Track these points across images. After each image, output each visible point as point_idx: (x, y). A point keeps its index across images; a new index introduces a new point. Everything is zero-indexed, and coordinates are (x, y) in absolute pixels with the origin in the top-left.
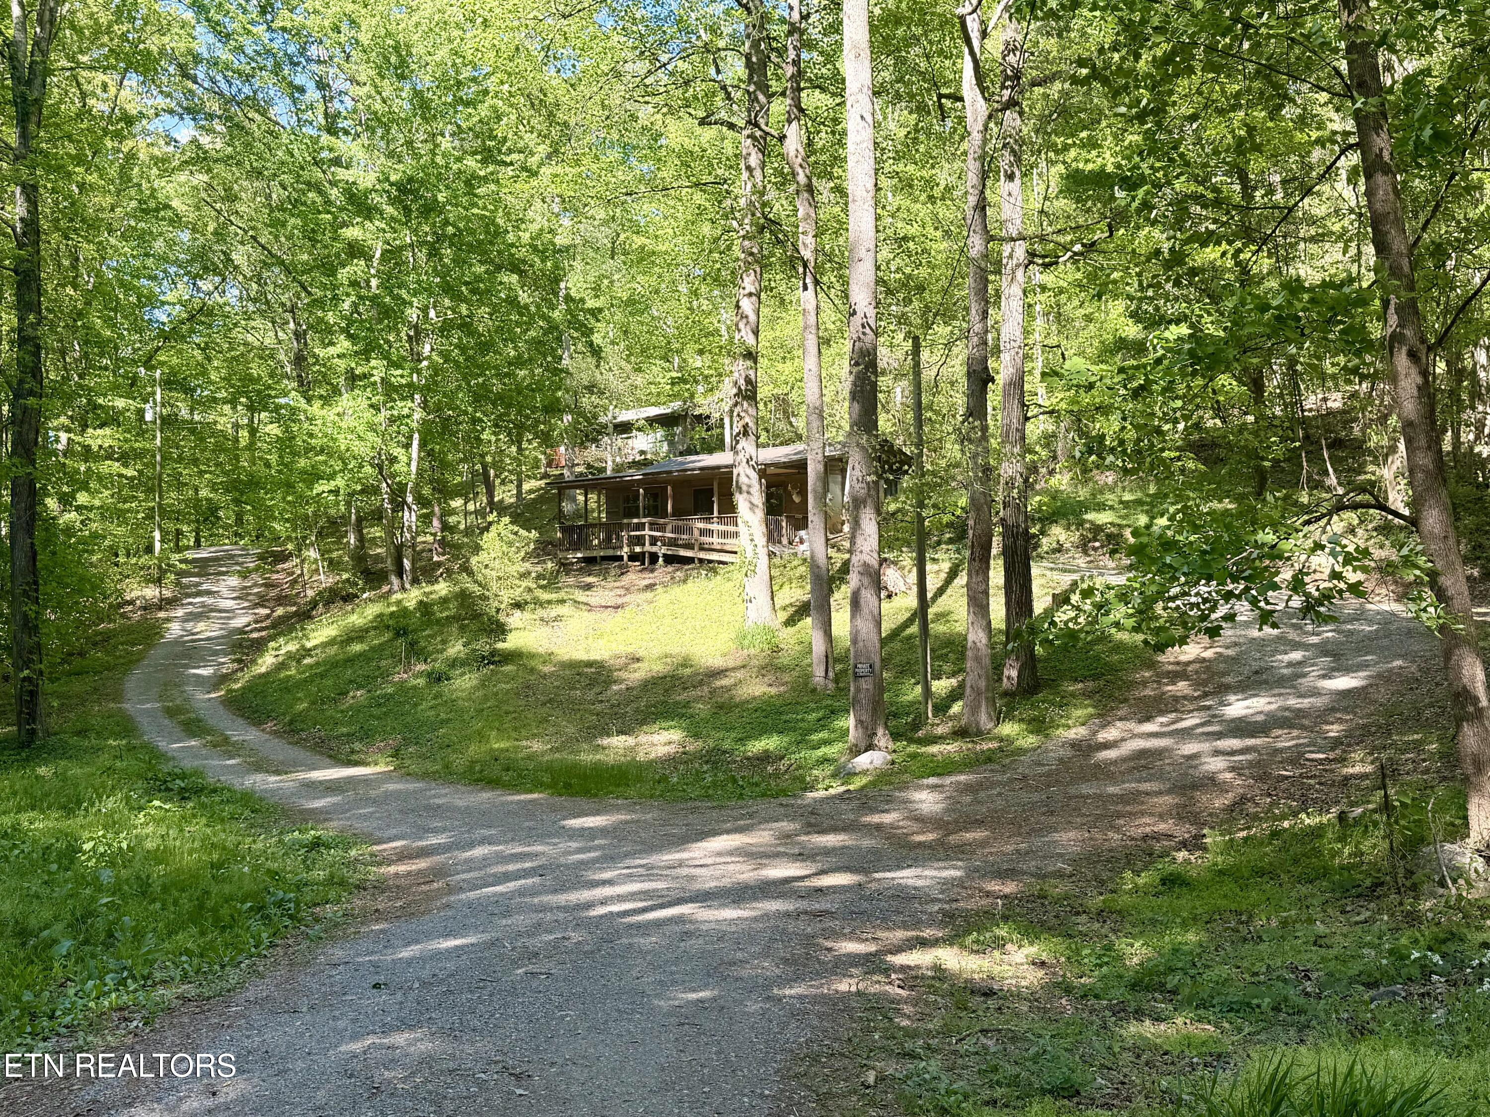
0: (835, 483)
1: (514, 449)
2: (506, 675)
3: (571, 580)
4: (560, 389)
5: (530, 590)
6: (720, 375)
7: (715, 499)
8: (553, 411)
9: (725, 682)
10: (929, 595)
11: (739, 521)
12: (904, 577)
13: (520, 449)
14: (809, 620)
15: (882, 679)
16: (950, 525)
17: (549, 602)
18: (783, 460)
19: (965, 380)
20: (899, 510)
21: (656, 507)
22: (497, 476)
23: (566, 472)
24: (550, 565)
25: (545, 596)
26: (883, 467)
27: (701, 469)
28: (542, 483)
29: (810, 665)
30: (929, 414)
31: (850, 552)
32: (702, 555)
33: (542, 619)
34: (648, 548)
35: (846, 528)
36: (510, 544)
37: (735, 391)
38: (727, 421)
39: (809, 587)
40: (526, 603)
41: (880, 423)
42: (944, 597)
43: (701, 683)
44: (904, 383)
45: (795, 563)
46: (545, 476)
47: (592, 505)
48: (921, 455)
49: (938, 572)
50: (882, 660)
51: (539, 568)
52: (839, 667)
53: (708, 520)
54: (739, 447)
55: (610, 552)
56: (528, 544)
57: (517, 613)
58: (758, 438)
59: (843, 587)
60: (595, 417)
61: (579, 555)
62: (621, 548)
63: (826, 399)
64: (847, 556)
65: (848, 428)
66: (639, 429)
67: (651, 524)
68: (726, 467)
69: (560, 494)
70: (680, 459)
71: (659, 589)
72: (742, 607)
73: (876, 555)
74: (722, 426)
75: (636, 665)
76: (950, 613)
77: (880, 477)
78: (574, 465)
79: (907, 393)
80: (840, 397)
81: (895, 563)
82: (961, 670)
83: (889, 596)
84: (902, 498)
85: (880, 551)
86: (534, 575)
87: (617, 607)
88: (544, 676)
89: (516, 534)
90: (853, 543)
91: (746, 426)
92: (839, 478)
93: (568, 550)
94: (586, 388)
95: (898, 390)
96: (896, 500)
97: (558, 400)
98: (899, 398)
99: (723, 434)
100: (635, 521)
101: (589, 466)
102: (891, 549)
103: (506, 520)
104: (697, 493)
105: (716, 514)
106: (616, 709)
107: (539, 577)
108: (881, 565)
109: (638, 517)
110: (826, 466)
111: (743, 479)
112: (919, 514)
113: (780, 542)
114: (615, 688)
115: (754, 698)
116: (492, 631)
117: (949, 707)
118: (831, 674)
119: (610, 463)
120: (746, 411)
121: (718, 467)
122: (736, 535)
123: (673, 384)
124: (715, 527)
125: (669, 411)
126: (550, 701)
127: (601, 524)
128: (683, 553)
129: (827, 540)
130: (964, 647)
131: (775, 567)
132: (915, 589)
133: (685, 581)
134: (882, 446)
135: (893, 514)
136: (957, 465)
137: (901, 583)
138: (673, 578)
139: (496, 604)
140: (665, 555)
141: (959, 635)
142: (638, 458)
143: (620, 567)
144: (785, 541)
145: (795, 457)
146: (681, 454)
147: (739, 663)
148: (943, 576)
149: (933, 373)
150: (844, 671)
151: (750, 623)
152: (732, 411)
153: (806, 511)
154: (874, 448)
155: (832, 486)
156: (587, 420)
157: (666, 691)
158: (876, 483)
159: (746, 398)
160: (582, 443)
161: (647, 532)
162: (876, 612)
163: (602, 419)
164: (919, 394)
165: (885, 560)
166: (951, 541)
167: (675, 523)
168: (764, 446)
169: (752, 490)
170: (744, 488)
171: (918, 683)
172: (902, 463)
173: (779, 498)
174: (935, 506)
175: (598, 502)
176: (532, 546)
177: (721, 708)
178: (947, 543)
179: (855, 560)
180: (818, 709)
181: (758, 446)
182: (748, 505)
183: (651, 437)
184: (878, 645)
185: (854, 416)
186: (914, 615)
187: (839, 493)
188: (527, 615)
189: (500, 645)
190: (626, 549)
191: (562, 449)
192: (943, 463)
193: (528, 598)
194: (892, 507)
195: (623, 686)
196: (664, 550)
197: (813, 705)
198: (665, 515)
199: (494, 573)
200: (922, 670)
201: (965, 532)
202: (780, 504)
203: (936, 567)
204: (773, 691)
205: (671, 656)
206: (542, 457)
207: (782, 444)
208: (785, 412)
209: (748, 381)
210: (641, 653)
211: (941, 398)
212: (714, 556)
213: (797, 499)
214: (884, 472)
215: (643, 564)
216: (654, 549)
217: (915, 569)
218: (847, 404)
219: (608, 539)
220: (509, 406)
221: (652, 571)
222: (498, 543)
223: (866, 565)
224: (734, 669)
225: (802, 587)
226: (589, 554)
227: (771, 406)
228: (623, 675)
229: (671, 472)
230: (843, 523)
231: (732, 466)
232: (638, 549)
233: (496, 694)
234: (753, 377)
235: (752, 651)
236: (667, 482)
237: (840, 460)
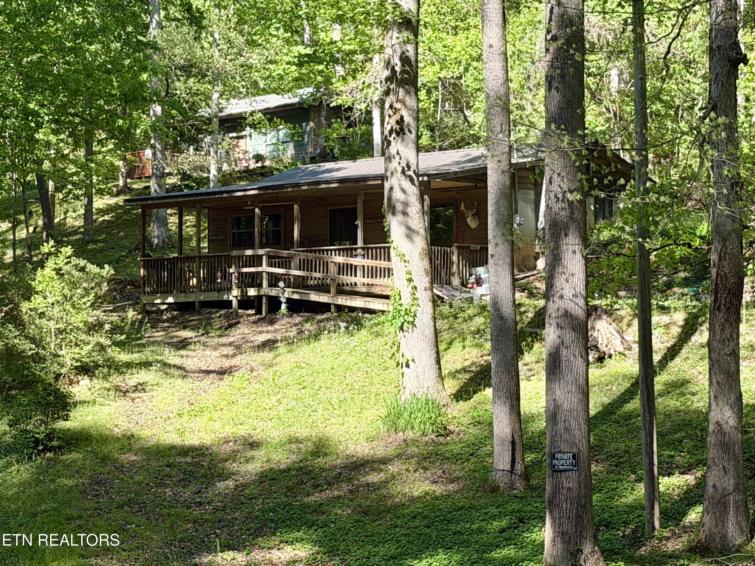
0: (526, 201)
1: (81, 153)
2: (67, 466)
3: (159, 335)
4: (145, 69)
5: (102, 348)
6: (365, 51)
7: (359, 223)
8: (135, 99)
9: (374, 478)
10: (656, 358)
11: (393, 253)
12: (621, 332)
13: (90, 153)
14: (489, 392)
15: (589, 475)
16: (684, 260)
17: (129, 365)
18: (455, 169)
19: (706, 60)
20: (614, 240)
21: (277, 235)
22: (57, 189)
23: (153, 184)
24: (131, 314)
25: (124, 357)
26: (590, 181)
27: (341, 181)
28: (120, 200)
29: (491, 455)
30: (657, 106)
31: (547, 296)
32: (342, 301)
33: (117, 389)
34: (266, 289)
35: (541, 264)
36: (74, 285)
37: (387, 73)
38: (376, 114)
39: (488, 345)
40: (97, 366)
41: (589, 118)
42: (678, 360)
43: (338, 478)
44: (623, 63)
45: (471, 312)
46: (126, 190)
47: (189, 230)
48: (645, 162)
49: (667, 326)
50: (591, 448)
51: (114, 317)
52: (530, 457)
53: (350, 252)
54: (393, 150)
55: (213, 296)
56: (99, 285)
57: (85, 381)
58: (418, 137)
59: (537, 345)
60: (194, 107)
61: (171, 300)
62: (230, 289)
63: (514, 86)
64: (541, 303)
65: (542, 124)
66: (253, 126)
67: (270, 257)
68: (376, 178)
69: (144, 214)
70: (311, 167)
71: (282, 348)
72: (395, 373)
73: (581, 302)
74: (369, 122)
75: (250, 454)
76: (684, 383)
77: (586, 195)
78: (163, 175)
79: (626, 76)
80: (533, 82)
81: (609, 312)
82: (702, 462)
83: (601, 359)
84: (619, 223)
85: (588, 295)
86: (107, 327)
87: (222, 372)
88: (120, 468)
89: (82, 269)
90: (550, 286)
91: (401, 121)
92: (532, 195)
93: (154, 293)
94: (182, 68)
95: (614, 73)
96: (611, 225)
97: (142, 84)
98: (614, 85)
99: (370, 133)
100: (249, 252)
101: (185, 176)
102: (603, 294)
103: (68, 250)
104: (334, 214)
105: (360, 243)
106: (220, 515)
107: (115, 329)
108: (589, 315)
109: (252, 247)
110: (513, 177)
111: (398, 195)
112: (641, 246)
113: (449, 283)
114: (221, 485)
115: (413, 500)
116: (49, 404)
117: (684, 514)
118: (519, 467)
119: (213, 171)
120: (403, 102)
121: (364, 179)
122: (388, 272)
123: (300, 65)
124: (358, 261)
125: (296, 100)
126: (129, 503)
127: (201, 257)
128: (314, 297)
129: (515, 280)
130: (704, 430)
131: (444, 317)
132: (636, 348)
133: (316, 336)
134: (591, 151)
135: (606, 244)
136: (695, 177)
137: (617, 341)
138: (300, 332)
139: (55, 368)
140: (289, 300)
141: (698, 412)
142: (253, 165)
143: (227, 317)
144: (456, 281)
145: (469, 165)
146: (313, 160)
147: (391, 451)
148: (676, 330)
149: (662, 49)
150: (538, 463)
151: (406, 396)
152: (382, 102)
153: (485, 241)
154: (579, 154)
155: (521, 205)
156: (183, 112)
157: (290, 489)
158: (582, 202)
159: (402, 83)
160: (176, 143)
161: (265, 268)
162: (582, 381)
163: (204, 112)
164: (643, 80)
165: (595, 308)
166: (686, 283)
167: (303, 256)
168: (429, 149)
169: (409, 210)
170: (399, 207)
171: (639, 480)
172: (617, 174)
173: (449, 222)
174: (664, 234)
175: (198, 225)
176: (105, 287)
177: (366, 513)
178: (680, 285)
179: (552, 307)
180: (500, 516)
181: (419, 149)
182: (403, 230)
183: (271, 137)
184: (584, 427)
185: (552, 108)
186: (635, 385)
187: (531, 215)
188: (98, 384)
189: (61, 424)
190: (235, 292)
191: (148, 152)
192: (675, 175)
193: (100, 359)
194: (605, 235)
195: (231, 483)
196: (288, 293)
197: (494, 511)
198: (289, 244)
199: (52, 325)
200: (645, 461)
201: (706, 270)
202: (450, 231)
203: (665, 319)
204: (438, 489)
205: (298, 441)
206: (121, 163)
207: (452, 147)
208: (457, 102)
209: (405, 60)
210: (258, 436)
211: (671, 85)
212: (358, 302)
213: (472, 223)
214: (592, 187)
215: (259, 312)
216: (273, 292)
217: (636, 322)
218: (542, 92)
219: (211, 278)
220: (74, 93)
221: (272, 322)
222: (57, 285)
223: (567, 314)
224: (385, 461)
225: (480, 346)
226: (183, 299)
227: (437, 95)
228: (233, 466)
229: (298, 185)
230: (536, 258)
231: (383, 178)
232: (252, 292)
233: (54, 493)
234: (411, 53)
235: (410, 434)
236: (293, 199)
237: (532, 169)
